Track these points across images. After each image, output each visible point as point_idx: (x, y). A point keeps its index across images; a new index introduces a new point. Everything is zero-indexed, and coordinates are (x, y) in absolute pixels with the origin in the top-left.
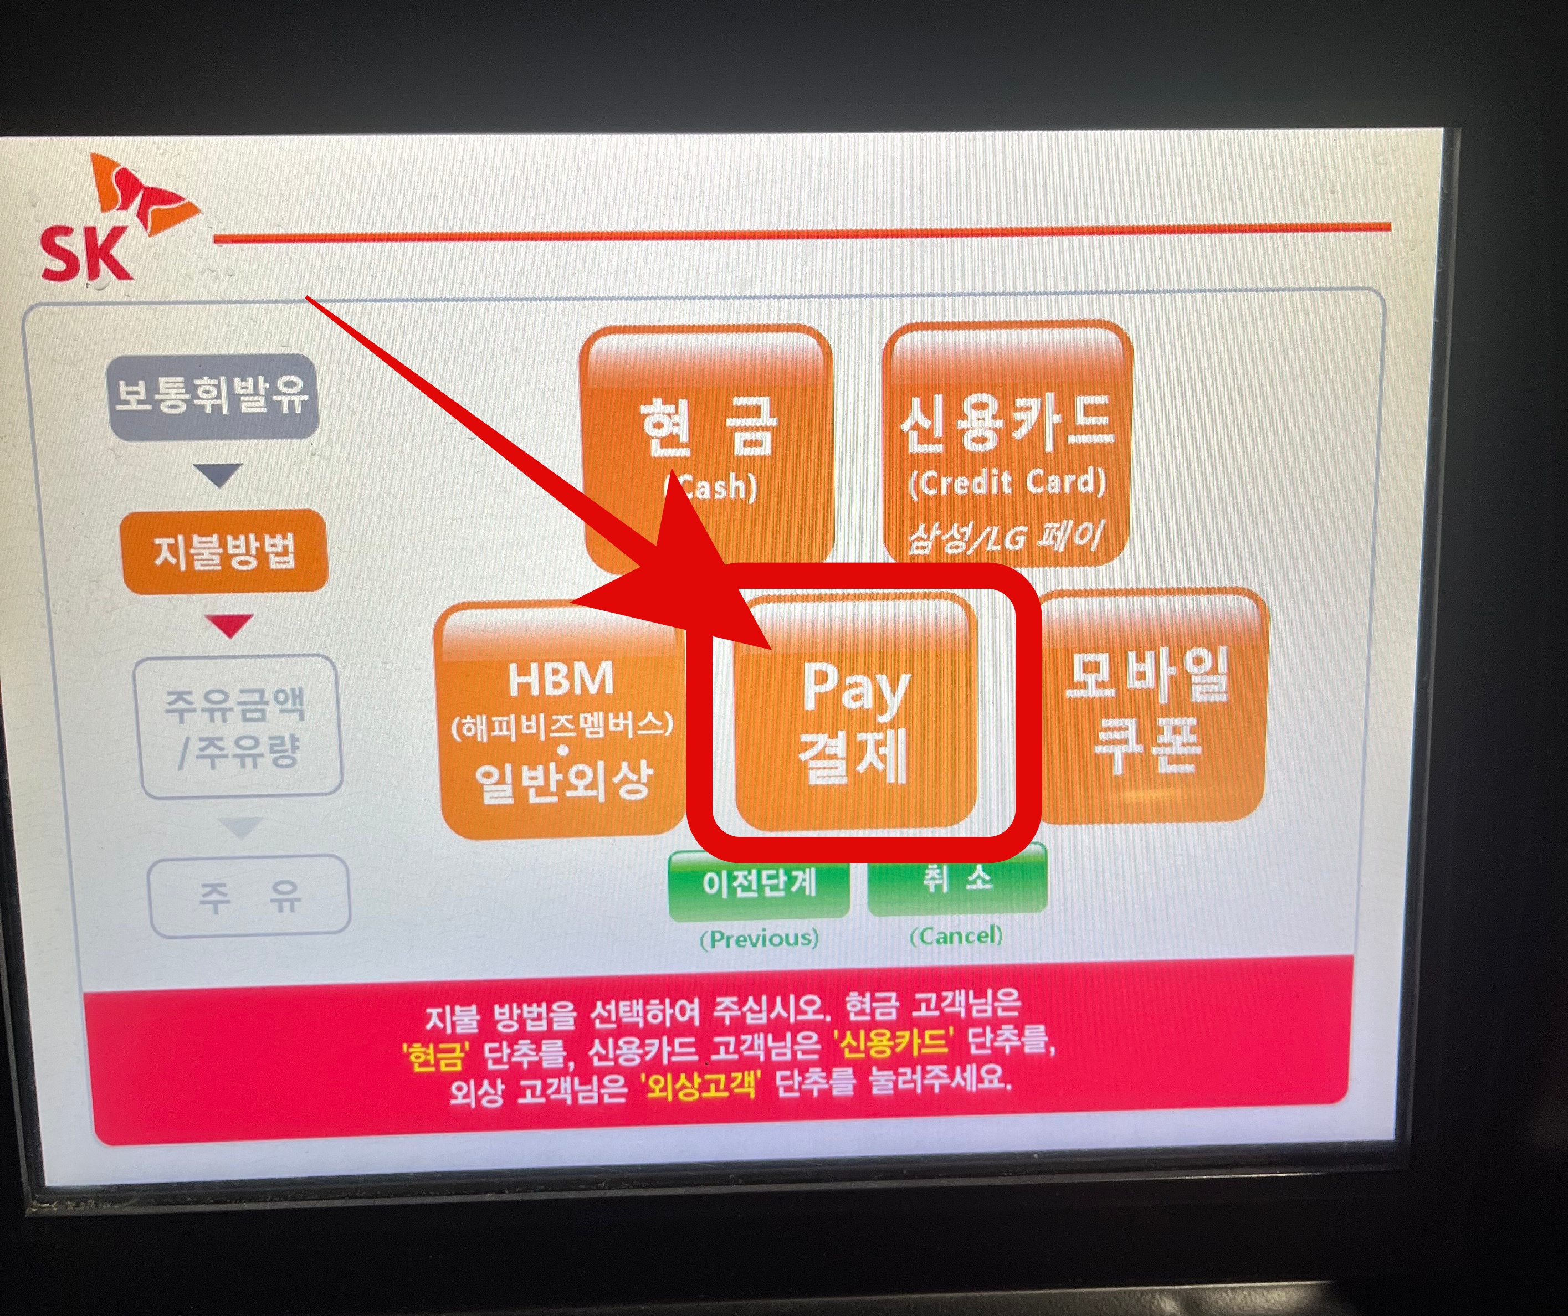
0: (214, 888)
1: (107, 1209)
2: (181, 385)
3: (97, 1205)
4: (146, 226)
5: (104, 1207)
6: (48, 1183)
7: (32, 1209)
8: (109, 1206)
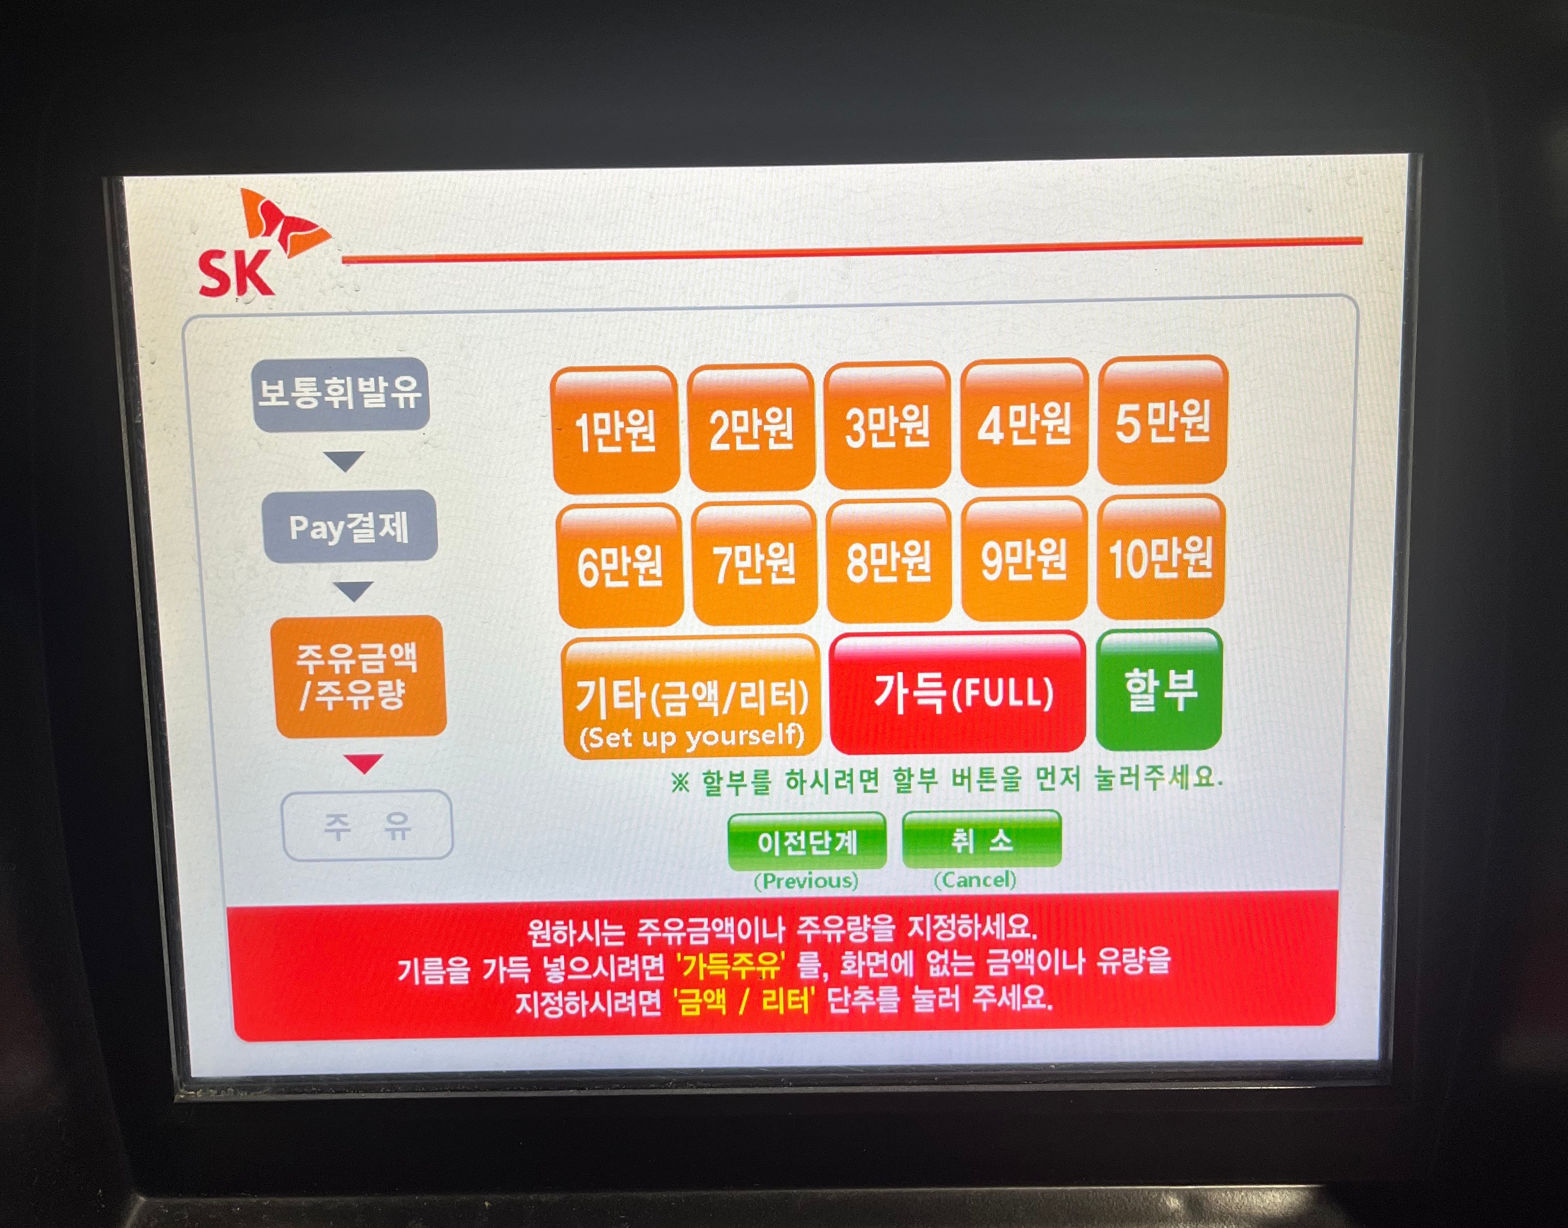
0: (337, 818)
1: (243, 1096)
2: (314, 384)
3: (235, 1093)
4: (286, 250)
5: (242, 1094)
6: (193, 1075)
7: (180, 1096)
8: (246, 1094)
